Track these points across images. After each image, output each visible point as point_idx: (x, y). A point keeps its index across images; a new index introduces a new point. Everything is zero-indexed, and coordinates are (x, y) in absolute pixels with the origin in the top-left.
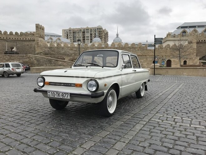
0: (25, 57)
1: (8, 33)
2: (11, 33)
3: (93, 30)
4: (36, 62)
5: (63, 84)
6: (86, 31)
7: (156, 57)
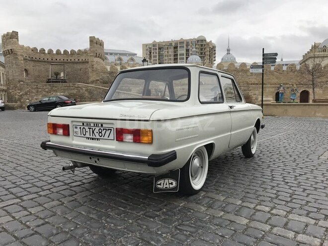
0: (72, 87)
1: (55, 52)
2: (58, 52)
3: (190, 43)
4: (87, 94)
6: (179, 45)
7: (281, 86)
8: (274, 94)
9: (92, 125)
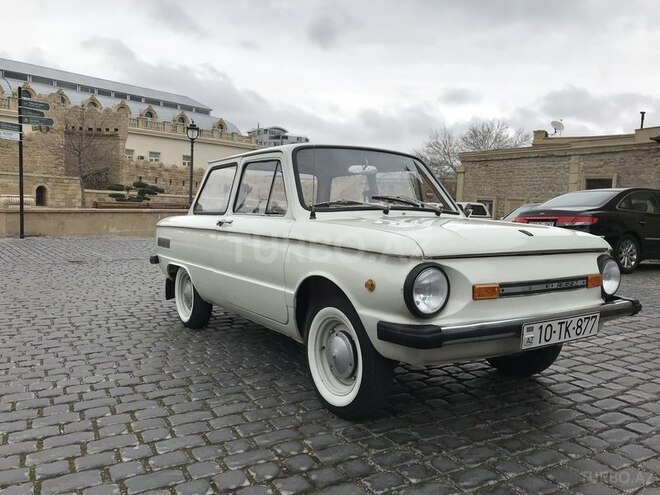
5: (555, 285)
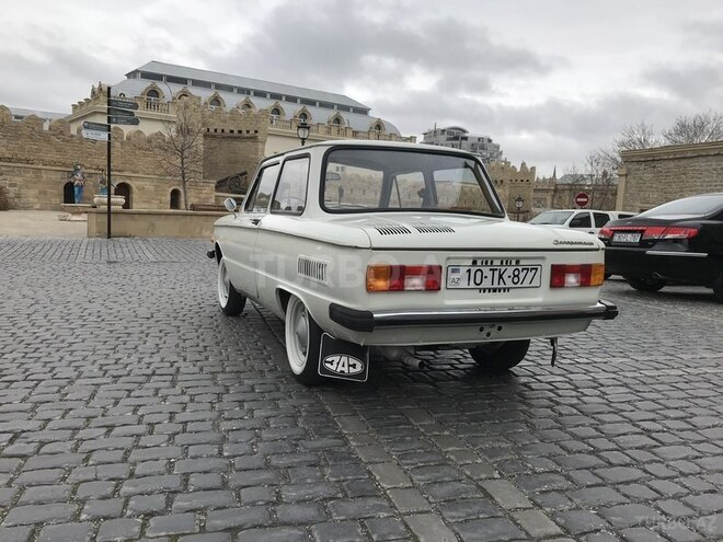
7: (76, 170)
8: (61, 188)
9: (497, 263)
